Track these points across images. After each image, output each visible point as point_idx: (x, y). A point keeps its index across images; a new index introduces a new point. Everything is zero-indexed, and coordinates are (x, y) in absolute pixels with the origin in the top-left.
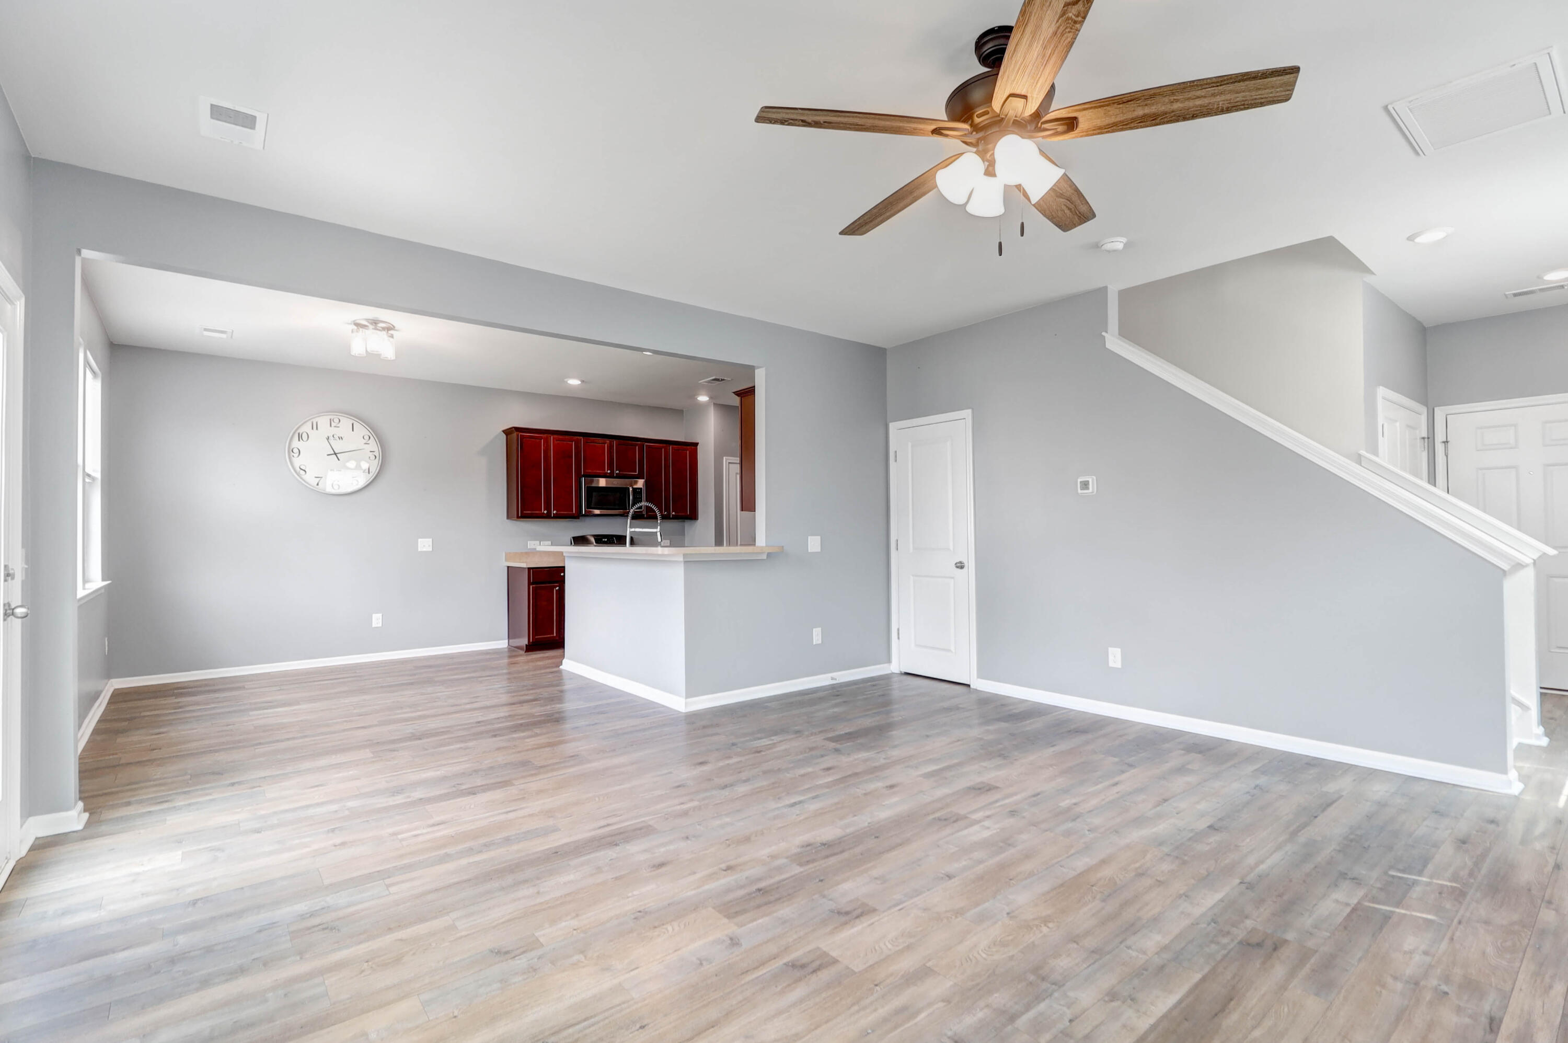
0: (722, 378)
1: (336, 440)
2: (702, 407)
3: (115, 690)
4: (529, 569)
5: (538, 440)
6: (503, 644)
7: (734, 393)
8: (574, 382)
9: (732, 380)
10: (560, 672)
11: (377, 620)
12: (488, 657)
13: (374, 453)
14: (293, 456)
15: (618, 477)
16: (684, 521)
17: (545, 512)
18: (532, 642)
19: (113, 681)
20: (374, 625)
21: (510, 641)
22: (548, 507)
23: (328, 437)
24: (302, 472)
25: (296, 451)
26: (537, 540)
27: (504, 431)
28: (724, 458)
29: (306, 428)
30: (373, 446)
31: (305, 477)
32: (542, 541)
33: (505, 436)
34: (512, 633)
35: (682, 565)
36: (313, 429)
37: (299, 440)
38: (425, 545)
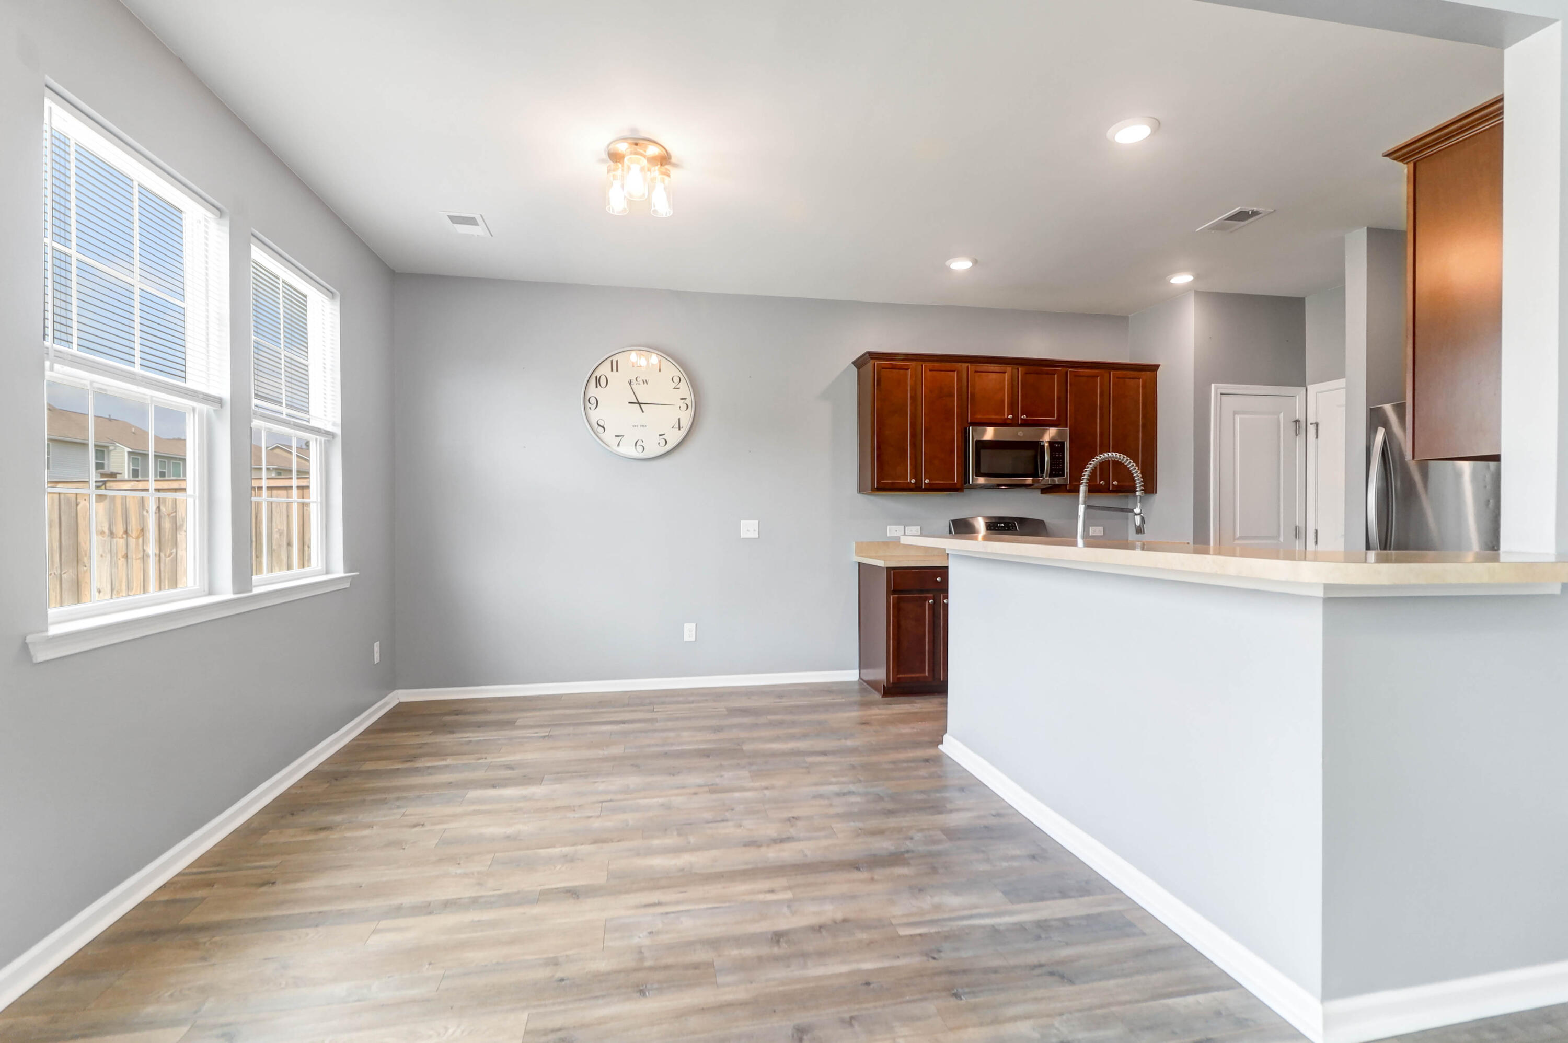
0: (1255, 209)
1: (639, 384)
2: (1174, 298)
3: (400, 704)
4: (888, 568)
5: (902, 371)
6: (852, 675)
7: (1388, 155)
8: (961, 265)
9: (1275, 211)
10: (939, 760)
11: (689, 632)
12: (828, 699)
13: (686, 401)
14: (590, 408)
15: (1025, 424)
16: (1127, 497)
17: (913, 481)
18: (893, 683)
19: (400, 692)
20: (686, 638)
21: (862, 671)
22: (916, 475)
23: (630, 381)
24: (601, 430)
25: (593, 401)
26: (899, 524)
27: (854, 363)
28: (1213, 385)
29: (605, 370)
30: (685, 390)
31: (603, 436)
32: (907, 526)
33: (856, 370)
34: (864, 663)
35: (1321, 601)
36: (612, 370)
37: (597, 387)
38: (749, 529)
